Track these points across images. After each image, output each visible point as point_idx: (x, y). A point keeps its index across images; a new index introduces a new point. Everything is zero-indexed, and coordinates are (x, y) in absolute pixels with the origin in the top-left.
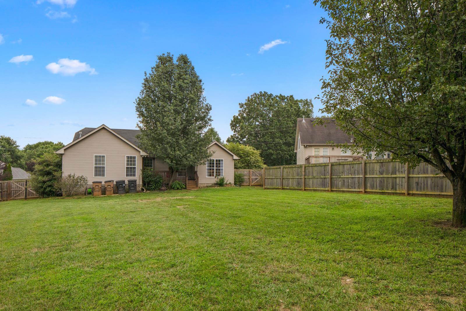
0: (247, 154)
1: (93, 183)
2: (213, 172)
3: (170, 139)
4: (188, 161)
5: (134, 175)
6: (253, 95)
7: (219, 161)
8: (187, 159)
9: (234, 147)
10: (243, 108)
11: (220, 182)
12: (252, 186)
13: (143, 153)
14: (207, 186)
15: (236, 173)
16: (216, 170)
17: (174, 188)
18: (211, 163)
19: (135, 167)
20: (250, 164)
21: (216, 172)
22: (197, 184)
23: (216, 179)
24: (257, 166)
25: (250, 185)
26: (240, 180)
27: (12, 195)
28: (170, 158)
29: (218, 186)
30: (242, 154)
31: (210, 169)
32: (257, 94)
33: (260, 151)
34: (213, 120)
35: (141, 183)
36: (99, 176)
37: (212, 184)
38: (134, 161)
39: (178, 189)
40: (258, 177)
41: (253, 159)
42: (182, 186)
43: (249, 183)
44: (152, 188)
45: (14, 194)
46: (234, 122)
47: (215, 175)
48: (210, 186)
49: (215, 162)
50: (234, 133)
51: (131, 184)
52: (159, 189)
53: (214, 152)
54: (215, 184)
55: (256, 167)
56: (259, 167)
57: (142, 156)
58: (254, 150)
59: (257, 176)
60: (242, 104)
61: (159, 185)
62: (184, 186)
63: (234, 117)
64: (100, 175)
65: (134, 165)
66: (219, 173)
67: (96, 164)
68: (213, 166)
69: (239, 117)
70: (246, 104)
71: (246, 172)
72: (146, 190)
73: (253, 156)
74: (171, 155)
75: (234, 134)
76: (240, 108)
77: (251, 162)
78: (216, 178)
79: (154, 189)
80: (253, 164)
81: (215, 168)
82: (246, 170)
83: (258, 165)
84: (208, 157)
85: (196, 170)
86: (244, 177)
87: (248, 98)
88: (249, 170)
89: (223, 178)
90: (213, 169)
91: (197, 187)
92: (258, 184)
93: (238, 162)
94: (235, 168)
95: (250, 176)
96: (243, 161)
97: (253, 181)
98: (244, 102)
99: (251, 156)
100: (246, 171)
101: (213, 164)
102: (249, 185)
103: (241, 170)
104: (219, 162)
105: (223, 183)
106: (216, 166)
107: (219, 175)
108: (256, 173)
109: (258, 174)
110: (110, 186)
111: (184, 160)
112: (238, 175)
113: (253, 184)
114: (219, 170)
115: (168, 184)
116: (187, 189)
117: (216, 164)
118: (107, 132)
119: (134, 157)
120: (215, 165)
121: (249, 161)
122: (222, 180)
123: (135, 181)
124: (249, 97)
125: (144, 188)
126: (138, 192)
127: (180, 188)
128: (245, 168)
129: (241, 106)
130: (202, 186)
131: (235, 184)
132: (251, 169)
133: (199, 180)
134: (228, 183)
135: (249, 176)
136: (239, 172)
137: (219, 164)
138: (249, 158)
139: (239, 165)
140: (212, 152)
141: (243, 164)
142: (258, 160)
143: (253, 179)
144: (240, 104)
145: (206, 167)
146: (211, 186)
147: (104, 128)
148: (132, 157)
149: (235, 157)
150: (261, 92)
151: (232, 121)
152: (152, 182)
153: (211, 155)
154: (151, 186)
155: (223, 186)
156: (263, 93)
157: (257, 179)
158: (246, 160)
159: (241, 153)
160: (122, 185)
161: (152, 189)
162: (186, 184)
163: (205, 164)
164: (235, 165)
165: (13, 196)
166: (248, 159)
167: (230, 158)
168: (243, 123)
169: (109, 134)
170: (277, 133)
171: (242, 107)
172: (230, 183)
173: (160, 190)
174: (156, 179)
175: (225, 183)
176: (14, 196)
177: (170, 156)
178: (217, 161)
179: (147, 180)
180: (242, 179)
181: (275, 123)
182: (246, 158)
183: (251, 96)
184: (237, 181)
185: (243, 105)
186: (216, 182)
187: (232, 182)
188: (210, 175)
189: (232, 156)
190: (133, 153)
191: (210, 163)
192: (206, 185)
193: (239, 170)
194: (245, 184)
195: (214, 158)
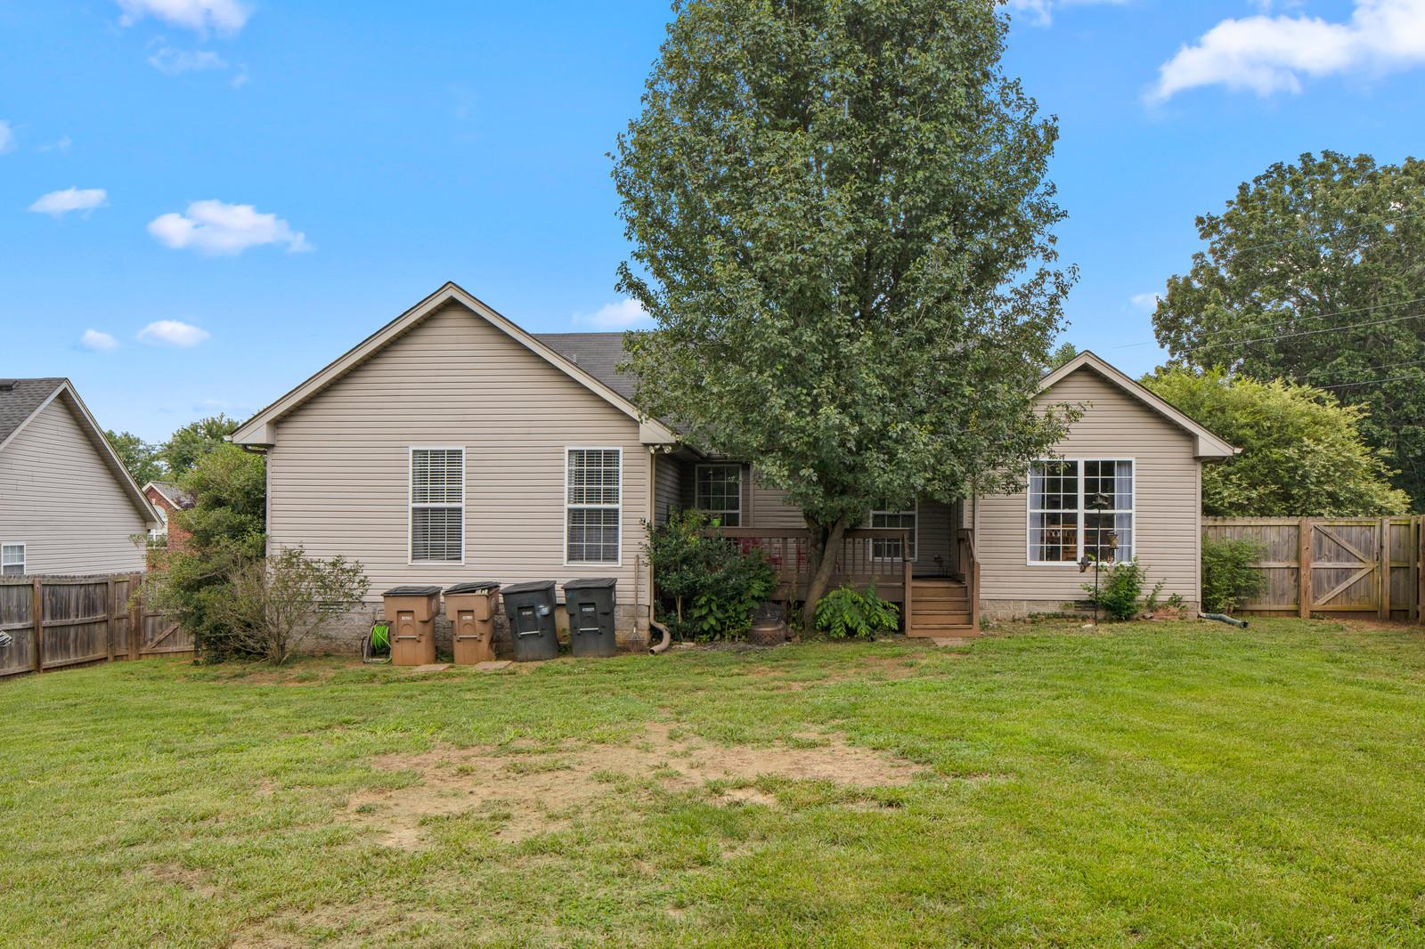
0: (1282, 432)
1: (386, 595)
2: (1071, 537)
3: (783, 332)
4: (900, 465)
5: (611, 555)
6: (1265, 177)
7: (1108, 467)
8: (892, 455)
9: (1193, 394)
10: (1215, 237)
11: (1110, 595)
12: (1314, 615)
13: (654, 432)
14: (1034, 619)
15: (1213, 543)
16: (1090, 520)
17: (827, 629)
18: (1058, 483)
19: (616, 511)
20: (1301, 484)
21: (1087, 533)
22: (966, 607)
23: (1089, 578)
24: (1343, 495)
25: (1305, 613)
26: (1241, 582)
27: (149, 635)
28: (786, 450)
29: (1101, 614)
30: (1248, 432)
31: (1053, 519)
32: (1286, 166)
33: (1360, 411)
34: (1064, 214)
35: (646, 598)
36: (434, 557)
37: (1067, 605)
38: (611, 477)
39: (851, 633)
40: (1358, 565)
41: (1318, 456)
42: (875, 621)
43: (1297, 601)
44: (706, 627)
45: (153, 632)
46: (1173, 304)
47: (1081, 554)
48: (1049, 617)
49: (1081, 477)
50: (1173, 355)
51: (582, 605)
52: (746, 633)
53: (1073, 416)
54: (1081, 604)
55: (1335, 501)
56: (1360, 502)
57: (646, 445)
58: (1319, 400)
59: (1351, 556)
60: (1211, 219)
61: (741, 608)
62: (890, 620)
63: (1172, 283)
64: (436, 553)
65: (611, 495)
66: (1107, 537)
67: (420, 494)
68: (1072, 502)
69: (1196, 284)
70: (1229, 219)
71: (1272, 536)
72: (674, 637)
73: (1318, 441)
74: (791, 430)
75: (1171, 363)
76: (1203, 237)
77: (1305, 476)
78: (1090, 572)
79: (715, 635)
80: (1319, 482)
81: (1081, 511)
82: (1273, 521)
83: (1349, 490)
84: (1039, 444)
85: (966, 525)
86: (1264, 564)
87: (1238, 192)
88: (1294, 521)
89: (1133, 570)
90: (1072, 519)
91: (970, 622)
92: (1355, 606)
93: (1226, 477)
94: (1208, 511)
95: (1305, 555)
96: (1253, 468)
97: (1319, 590)
98: (1220, 211)
99: (1307, 441)
100: (1273, 531)
101: (1071, 486)
102: (1297, 613)
103: (1240, 521)
104: (1103, 475)
105: (1132, 598)
106: (1089, 502)
107: (1108, 554)
108: (1343, 542)
109: (1358, 545)
110: (471, 612)
111: (874, 459)
112: (1228, 554)
113: (1319, 604)
114: (1109, 520)
115: (801, 604)
116: (909, 633)
117: (1090, 486)
118: (475, 323)
119: (611, 456)
120: (1081, 494)
121: (1296, 468)
122: (1128, 581)
123: (608, 589)
124: (1244, 188)
125: (661, 626)
126: (625, 649)
127: (863, 630)
128: (1264, 512)
129: (1207, 226)
130: (1000, 614)
131: (1206, 608)
132: (1305, 513)
133: (983, 582)
134: (1163, 597)
135: (1298, 558)
136: (1230, 537)
137: (1108, 486)
138: (1291, 452)
139: (1229, 494)
140: (1060, 414)
141: (1253, 486)
142: (1350, 462)
143: (1324, 573)
144: (1200, 221)
145: (1027, 504)
146: (1056, 616)
147: (452, 304)
148: (599, 452)
149: (1210, 445)
150: (1306, 158)
151: (1161, 305)
152: (702, 595)
153: (1053, 434)
154: (703, 618)
155: (1128, 619)
156: (1319, 159)
157: (1347, 572)
158: (1273, 466)
159: (1242, 421)
160: (531, 608)
161: (703, 632)
162: (901, 604)
163: (1018, 488)
164: (1205, 494)
165: (152, 640)
166: (1289, 459)
167: (1176, 451)
168: (1218, 303)
169: (480, 333)
170: (1399, 337)
171: (1210, 235)
172: (1176, 601)
173: (751, 637)
174: (726, 579)
175: (1141, 598)
176: (156, 639)
177: (785, 438)
178: (1091, 467)
179: (673, 582)
180: (1248, 578)
181: (1393, 291)
182: (1276, 453)
183: (1257, 180)
184: (1217, 590)
185: (1218, 224)
186: (1085, 596)
187: (1191, 591)
188: (1053, 554)
189: (1191, 437)
190: (601, 435)
191: (1054, 485)
192: (1025, 610)
193: (1228, 523)
194: (1266, 603)
195: (1077, 448)
